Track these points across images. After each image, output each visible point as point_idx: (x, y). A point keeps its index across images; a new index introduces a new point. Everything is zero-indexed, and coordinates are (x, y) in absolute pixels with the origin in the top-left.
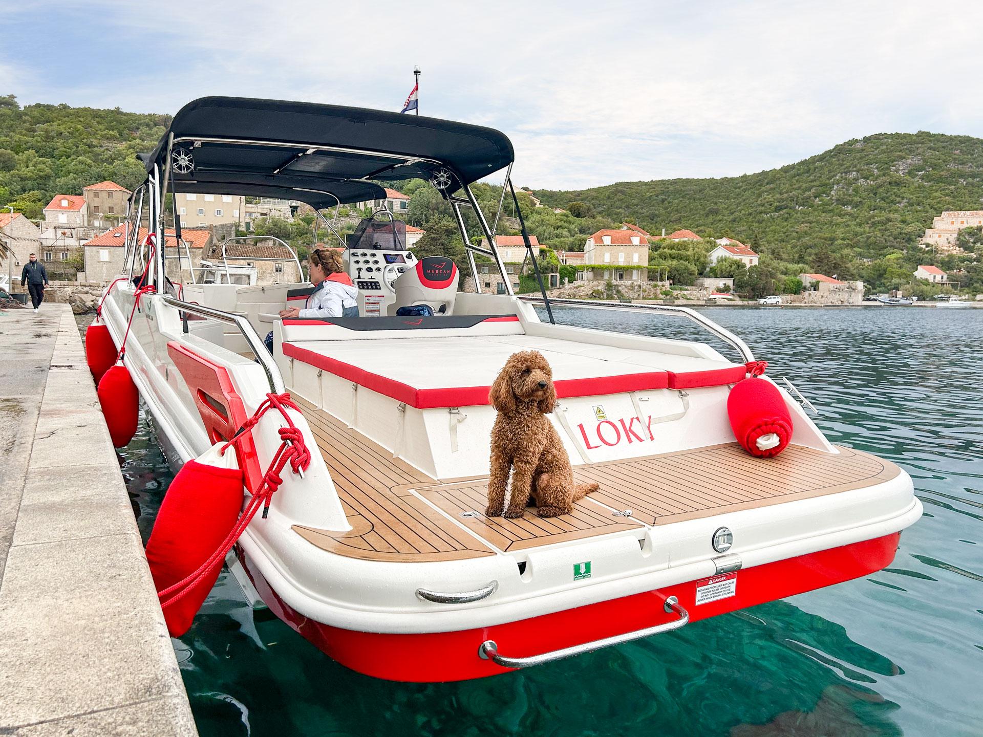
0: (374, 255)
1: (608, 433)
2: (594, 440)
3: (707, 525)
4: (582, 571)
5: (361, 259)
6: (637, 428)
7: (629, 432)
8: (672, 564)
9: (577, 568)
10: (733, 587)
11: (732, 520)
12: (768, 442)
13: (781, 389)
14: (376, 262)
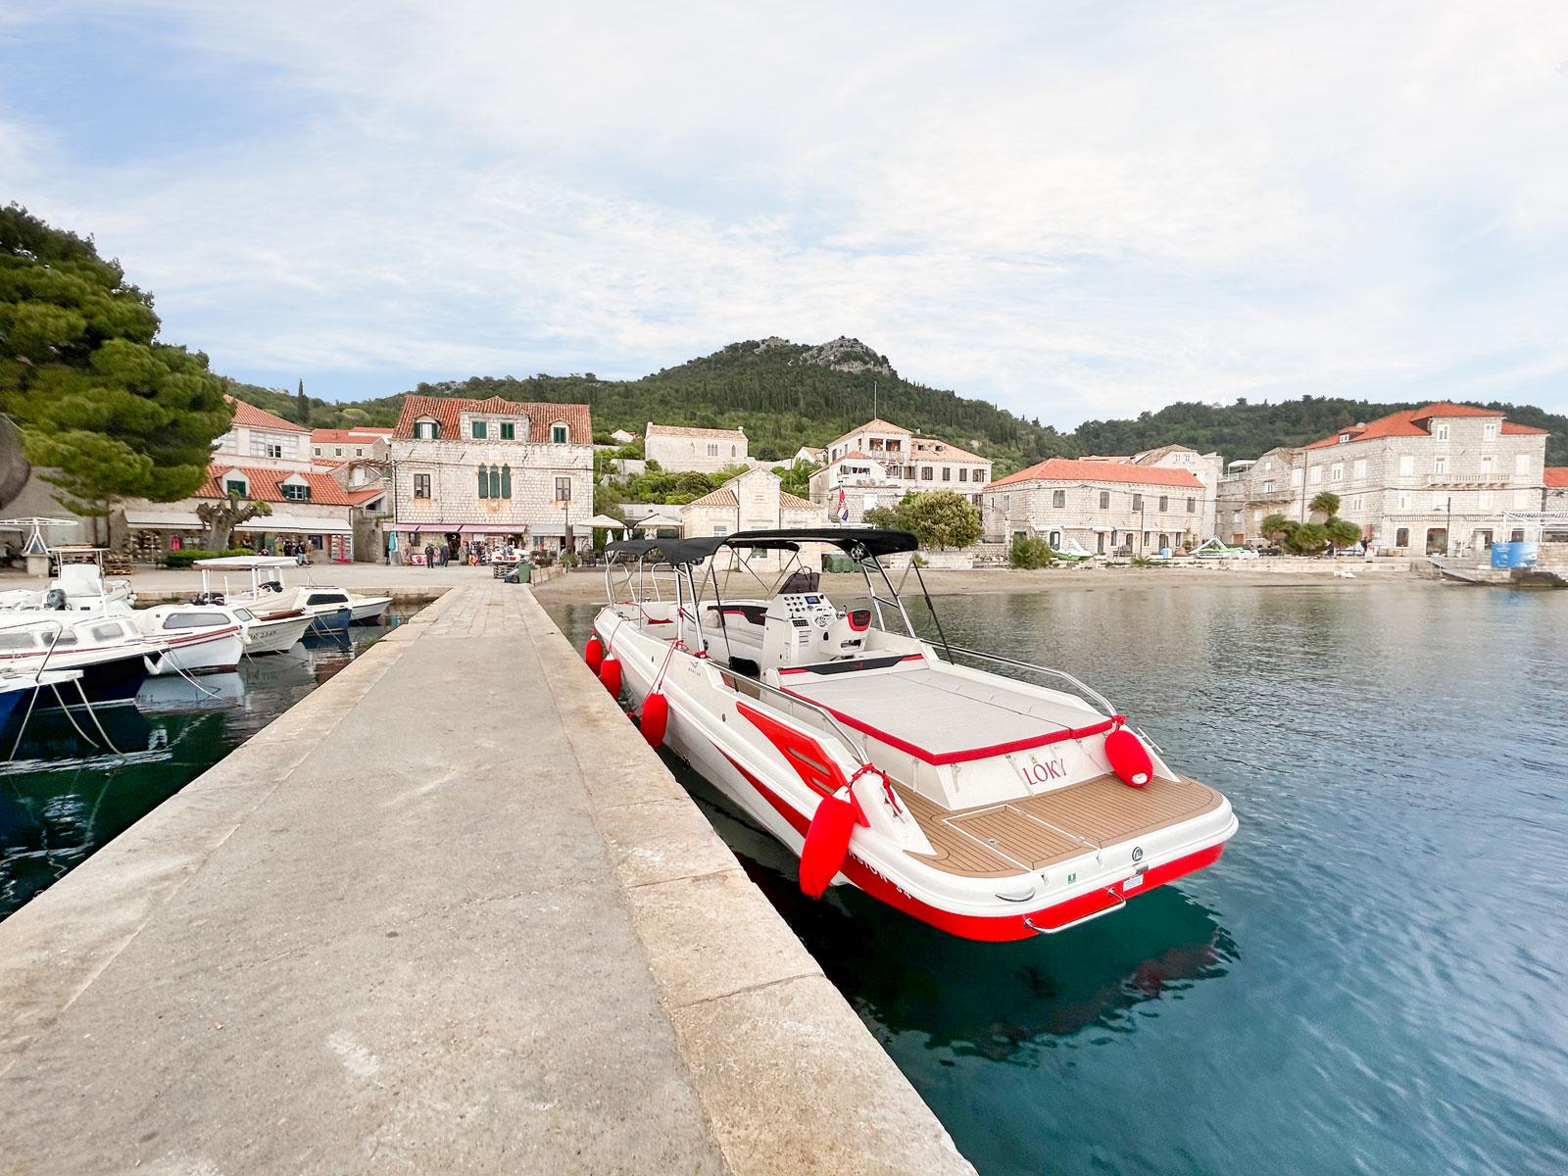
0: (799, 598)
1: (1042, 775)
2: (1034, 779)
3: (1129, 846)
4: (1071, 879)
5: (791, 602)
6: (1056, 768)
7: (1052, 771)
8: (1114, 870)
9: (1069, 877)
10: (1141, 880)
11: (1140, 841)
12: (1140, 779)
13: (1138, 737)
14: (801, 603)
